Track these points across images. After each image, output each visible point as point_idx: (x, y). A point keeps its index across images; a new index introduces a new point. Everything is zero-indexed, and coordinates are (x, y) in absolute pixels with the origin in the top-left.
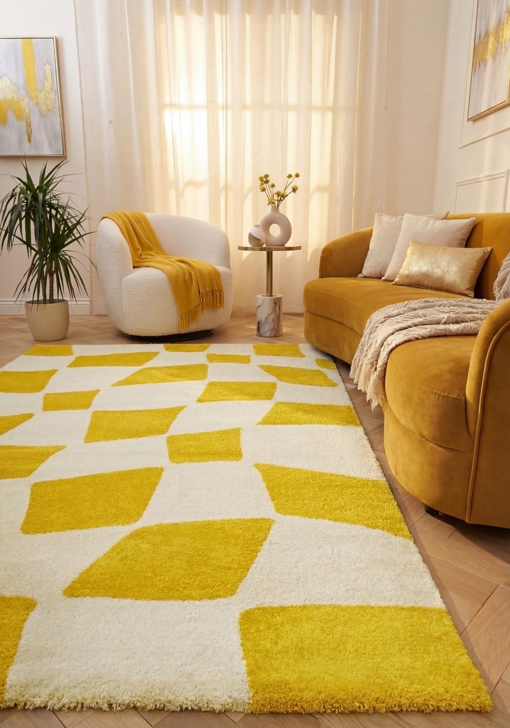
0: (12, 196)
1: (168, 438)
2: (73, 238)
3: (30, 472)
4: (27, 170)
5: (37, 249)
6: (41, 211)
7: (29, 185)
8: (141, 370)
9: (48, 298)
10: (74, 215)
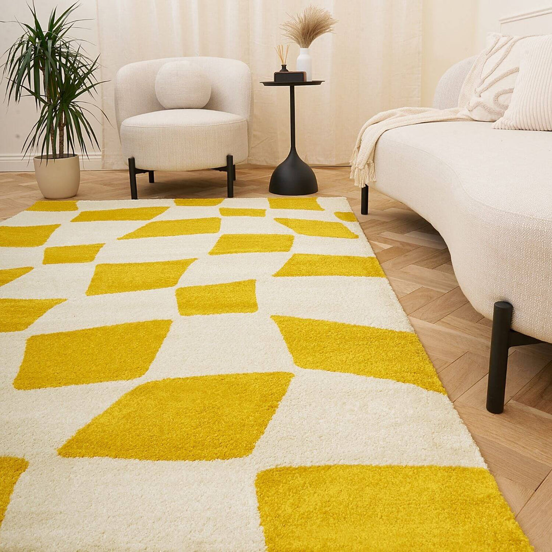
0: (19, 45)
1: (177, 290)
2: (84, 87)
3: (27, 325)
4: (35, 16)
5: (46, 101)
6: (50, 59)
7: (38, 32)
8: (149, 224)
9: (58, 152)
10: (85, 64)
